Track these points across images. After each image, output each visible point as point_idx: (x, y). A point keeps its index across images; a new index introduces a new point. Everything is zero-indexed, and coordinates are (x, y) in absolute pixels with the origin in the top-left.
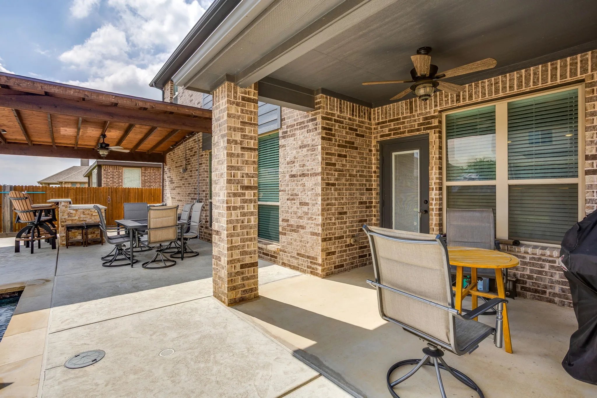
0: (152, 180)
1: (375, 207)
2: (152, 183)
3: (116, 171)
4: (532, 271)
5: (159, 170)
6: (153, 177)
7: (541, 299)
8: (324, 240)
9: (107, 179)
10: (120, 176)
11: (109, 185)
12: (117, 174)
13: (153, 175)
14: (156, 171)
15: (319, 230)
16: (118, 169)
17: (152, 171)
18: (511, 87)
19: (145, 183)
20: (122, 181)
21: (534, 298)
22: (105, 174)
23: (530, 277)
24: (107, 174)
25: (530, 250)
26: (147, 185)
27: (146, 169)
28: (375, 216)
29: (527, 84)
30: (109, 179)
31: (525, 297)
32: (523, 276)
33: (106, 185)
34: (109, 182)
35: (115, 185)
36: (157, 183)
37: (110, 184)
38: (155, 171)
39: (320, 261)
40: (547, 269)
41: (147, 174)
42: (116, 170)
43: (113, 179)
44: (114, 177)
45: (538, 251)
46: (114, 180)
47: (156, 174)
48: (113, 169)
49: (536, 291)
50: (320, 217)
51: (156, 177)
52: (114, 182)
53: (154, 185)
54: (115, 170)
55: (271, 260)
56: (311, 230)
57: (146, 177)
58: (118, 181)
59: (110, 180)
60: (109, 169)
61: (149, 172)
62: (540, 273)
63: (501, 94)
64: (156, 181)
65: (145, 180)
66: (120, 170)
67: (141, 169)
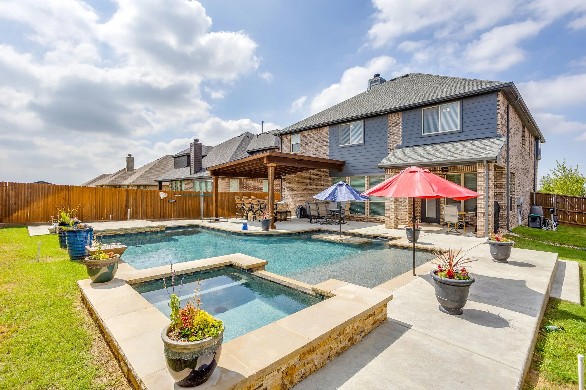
1: (419, 203)
2: (245, 188)
3: (227, 181)
4: (470, 220)
5: (248, 180)
6: (245, 185)
7: (472, 227)
8: (408, 213)
10: (229, 184)
11: (223, 190)
12: (227, 183)
15: (407, 210)
17: (244, 181)
18: (465, 170)
21: (471, 227)
22: (221, 183)
23: (470, 221)
25: (470, 214)
26: (242, 190)
27: (241, 179)
28: (419, 206)
29: (469, 170)
30: (223, 186)
31: (468, 227)
32: (468, 221)
34: (223, 188)
35: (226, 190)
36: (247, 188)
38: (246, 181)
39: (407, 220)
40: (474, 219)
41: (242, 183)
44: (226, 185)
45: (472, 214)
47: (247, 183)
48: (225, 180)
49: (471, 225)
50: (407, 206)
52: (226, 188)
53: (246, 190)
55: (381, 223)
56: (403, 210)
58: (228, 187)
62: (472, 220)
63: (463, 171)
66: (229, 180)
67: (238, 179)
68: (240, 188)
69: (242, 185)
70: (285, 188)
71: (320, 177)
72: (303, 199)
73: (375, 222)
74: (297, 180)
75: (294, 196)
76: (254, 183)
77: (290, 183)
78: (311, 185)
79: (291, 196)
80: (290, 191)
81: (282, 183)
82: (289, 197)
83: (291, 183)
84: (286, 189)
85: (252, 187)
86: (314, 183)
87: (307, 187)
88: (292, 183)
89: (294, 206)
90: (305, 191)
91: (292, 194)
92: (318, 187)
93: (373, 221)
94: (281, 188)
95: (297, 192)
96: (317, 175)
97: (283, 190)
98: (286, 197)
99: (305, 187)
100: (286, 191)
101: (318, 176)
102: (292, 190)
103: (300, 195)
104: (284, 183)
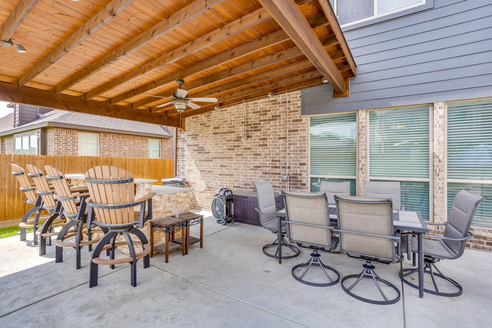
0: (112, 148)
2: (112, 151)
3: (70, 136)
5: (119, 137)
6: (112, 145)
9: (59, 145)
10: (75, 143)
11: (61, 153)
12: (71, 140)
13: (113, 143)
14: (116, 138)
16: (73, 133)
17: (111, 138)
19: (104, 151)
20: (77, 148)
22: (56, 139)
24: (58, 139)
26: (106, 154)
27: (105, 135)
30: (62, 145)
33: (57, 153)
34: (61, 149)
35: (69, 153)
36: (117, 151)
37: (63, 151)
38: (114, 138)
41: (106, 141)
42: (71, 134)
43: (67, 146)
44: (68, 144)
46: (68, 148)
47: (116, 142)
48: (66, 134)
51: (116, 145)
52: (67, 150)
53: (114, 153)
54: (68, 134)
57: (105, 144)
58: (72, 148)
59: (62, 147)
60: (62, 133)
61: (109, 139)
64: (116, 150)
65: (104, 147)
66: (75, 134)
67: (98, 135)
68: (102, 150)
69: (105, 146)
70: (185, 146)
71: (275, 118)
72: (227, 172)
73: (484, 249)
74: (212, 127)
75: (205, 164)
76: (132, 143)
77: (195, 136)
78: (248, 137)
79: (197, 166)
80: (196, 153)
81: (177, 136)
82: (194, 167)
83: (198, 135)
84: (186, 148)
85: (127, 149)
86: (258, 133)
87: (237, 144)
88: (201, 135)
89: (205, 187)
90: (232, 153)
91: (200, 161)
92: (269, 142)
93: (471, 244)
94: (177, 149)
95: (212, 155)
96: (265, 112)
97: (180, 151)
98: (187, 168)
99: (232, 144)
100: (187, 153)
101: (269, 115)
102: (201, 150)
103: (219, 162)
104: (182, 136)
